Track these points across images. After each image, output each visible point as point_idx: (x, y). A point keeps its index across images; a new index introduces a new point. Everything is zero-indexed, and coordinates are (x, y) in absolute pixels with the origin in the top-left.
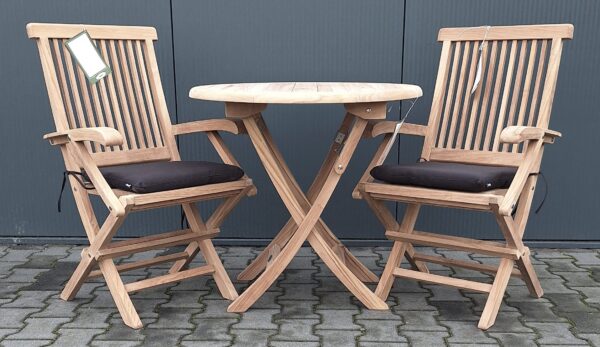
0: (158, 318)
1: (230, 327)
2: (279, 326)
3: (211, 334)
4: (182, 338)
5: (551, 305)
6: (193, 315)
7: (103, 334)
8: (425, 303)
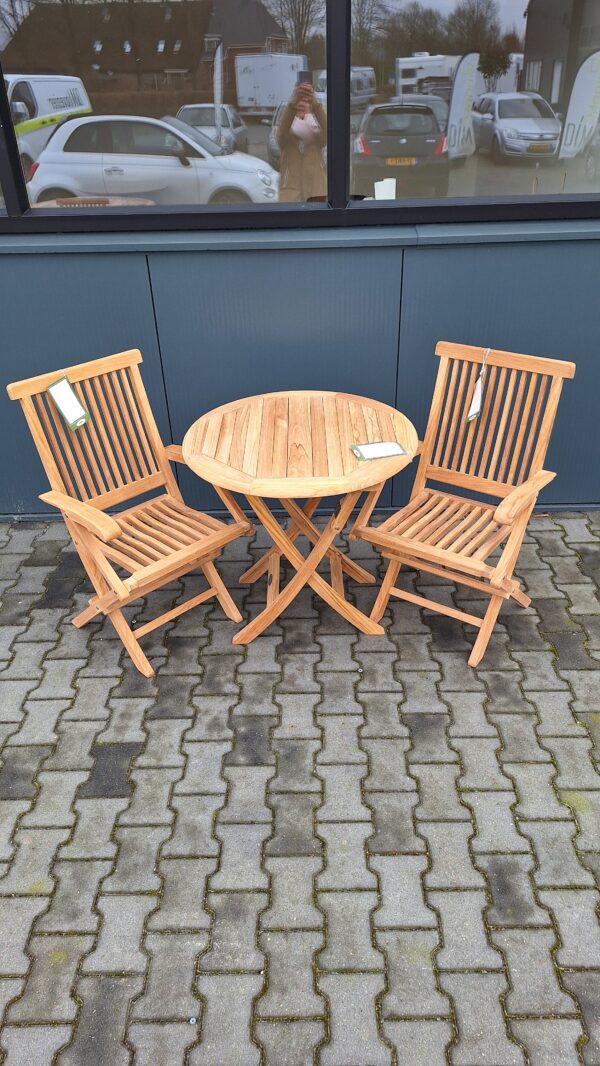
0: (167, 657)
1: (236, 672)
2: (282, 666)
3: (219, 684)
4: (192, 694)
5: (538, 620)
6: (201, 649)
7: (119, 685)
8: (419, 621)
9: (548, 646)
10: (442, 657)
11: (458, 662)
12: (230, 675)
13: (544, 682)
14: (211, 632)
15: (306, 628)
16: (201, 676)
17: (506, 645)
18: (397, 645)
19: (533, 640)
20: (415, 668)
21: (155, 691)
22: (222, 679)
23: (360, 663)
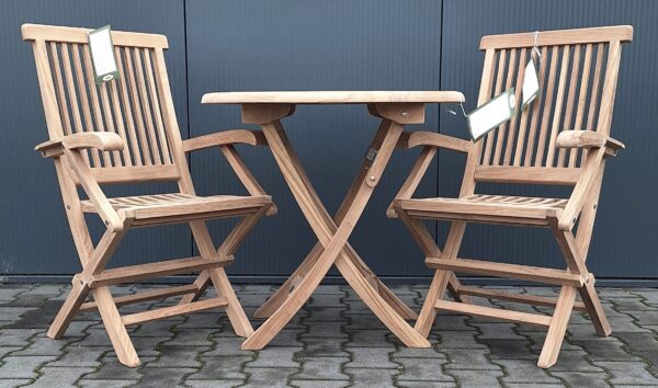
0: (159, 357)
1: (244, 366)
2: (302, 364)
3: (221, 372)
4: (185, 377)
5: (622, 344)
6: (200, 353)
7: (93, 372)
8: (473, 341)
9: (637, 359)
10: (503, 362)
11: (525, 366)
12: (237, 368)
13: (638, 380)
14: (216, 344)
15: (333, 343)
16: (199, 368)
17: (585, 358)
18: (446, 355)
19: (618, 355)
20: (471, 367)
21: (140, 376)
22: (225, 370)
23: (401, 364)
